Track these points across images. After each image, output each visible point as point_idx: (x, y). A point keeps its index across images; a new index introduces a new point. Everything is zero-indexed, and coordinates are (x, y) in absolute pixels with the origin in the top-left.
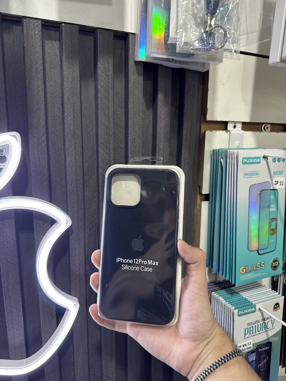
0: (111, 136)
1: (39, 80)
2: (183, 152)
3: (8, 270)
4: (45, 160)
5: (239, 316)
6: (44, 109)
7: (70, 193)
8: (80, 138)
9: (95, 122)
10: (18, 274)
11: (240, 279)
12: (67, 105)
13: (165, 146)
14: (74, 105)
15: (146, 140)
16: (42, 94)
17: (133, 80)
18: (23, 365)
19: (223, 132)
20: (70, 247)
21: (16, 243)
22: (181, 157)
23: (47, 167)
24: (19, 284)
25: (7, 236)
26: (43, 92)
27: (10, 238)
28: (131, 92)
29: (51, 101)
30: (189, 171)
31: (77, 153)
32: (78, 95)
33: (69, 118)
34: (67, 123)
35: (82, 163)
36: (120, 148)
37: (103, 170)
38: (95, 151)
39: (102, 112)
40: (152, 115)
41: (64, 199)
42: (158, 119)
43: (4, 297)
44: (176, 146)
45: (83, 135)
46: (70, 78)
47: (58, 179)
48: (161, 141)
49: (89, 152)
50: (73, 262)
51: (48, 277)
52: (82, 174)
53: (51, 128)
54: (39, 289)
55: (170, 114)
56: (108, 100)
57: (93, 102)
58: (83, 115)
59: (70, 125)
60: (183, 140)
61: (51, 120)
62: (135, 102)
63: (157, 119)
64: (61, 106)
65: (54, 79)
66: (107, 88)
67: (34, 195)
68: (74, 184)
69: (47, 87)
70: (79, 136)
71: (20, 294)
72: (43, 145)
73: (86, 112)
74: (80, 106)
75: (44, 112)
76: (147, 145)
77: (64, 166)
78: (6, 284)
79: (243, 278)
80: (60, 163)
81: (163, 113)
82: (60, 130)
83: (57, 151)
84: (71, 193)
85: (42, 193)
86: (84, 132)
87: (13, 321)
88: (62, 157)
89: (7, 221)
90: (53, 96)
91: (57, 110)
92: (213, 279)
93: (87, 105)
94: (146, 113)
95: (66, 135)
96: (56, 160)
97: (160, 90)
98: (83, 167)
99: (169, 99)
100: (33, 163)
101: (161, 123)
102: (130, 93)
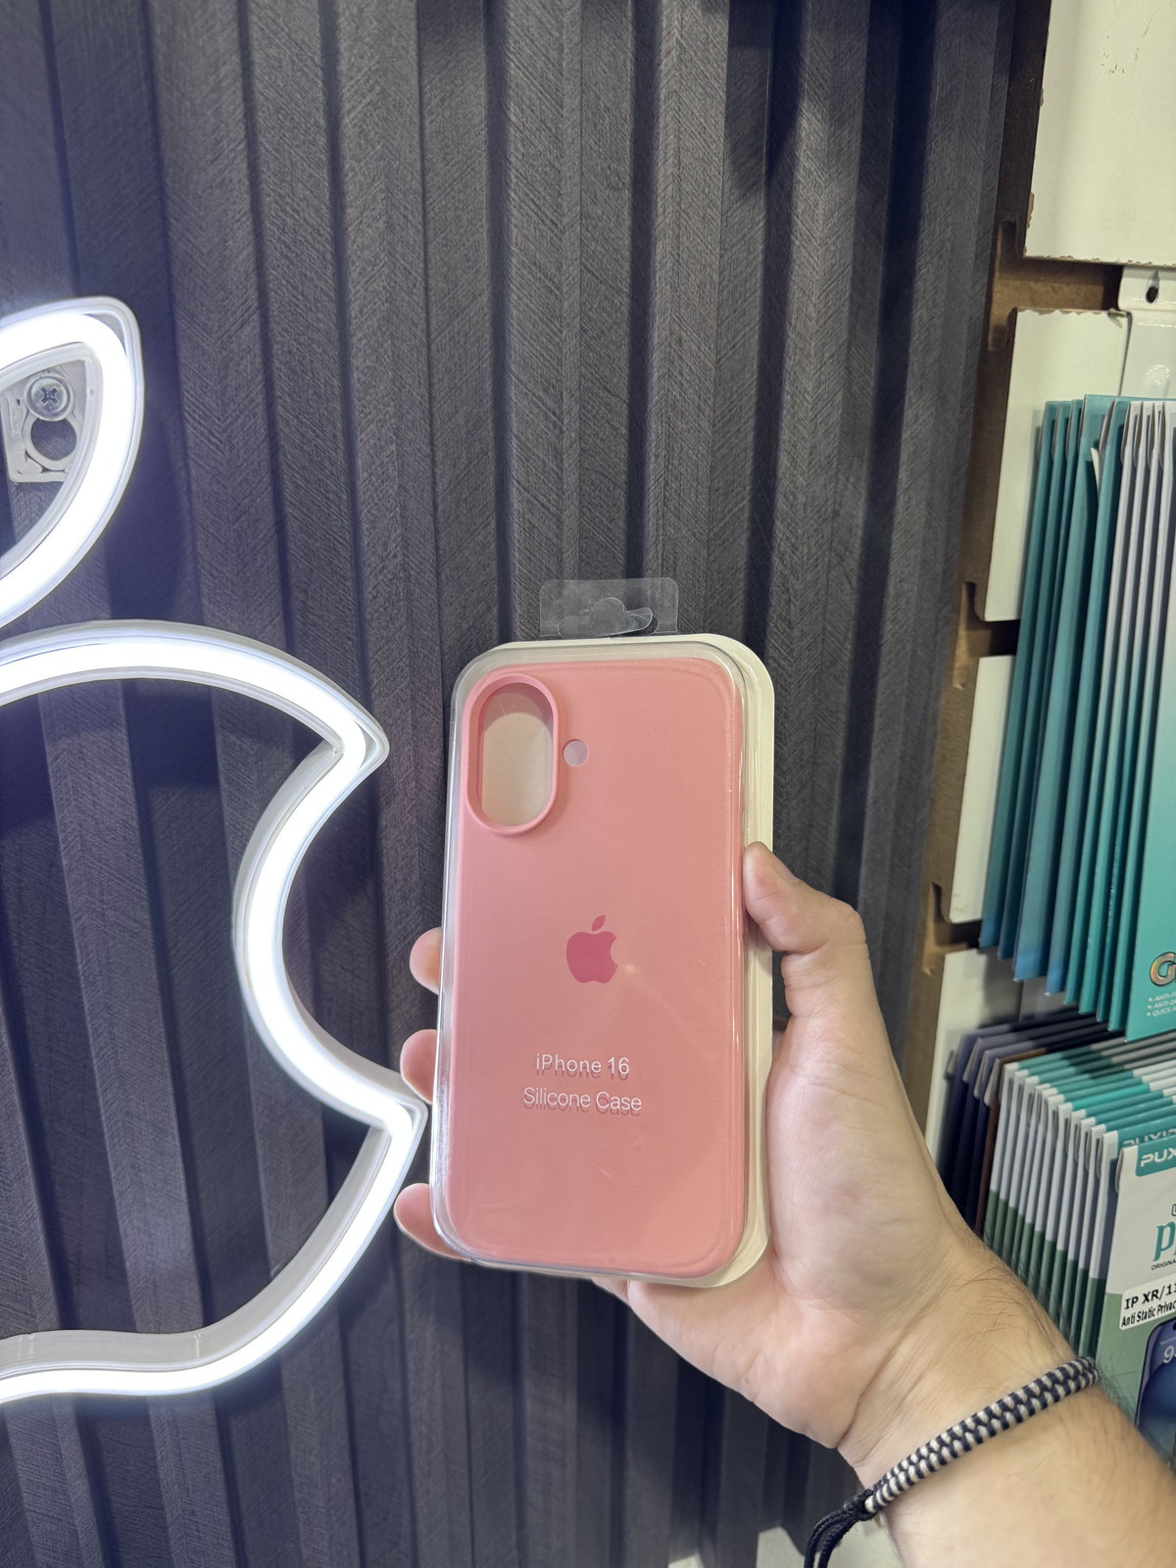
0: (568, 325)
1: (218, 27)
2: (909, 414)
3: (108, 958)
4: (258, 446)
5: (1141, 1172)
6: (247, 183)
7: (377, 611)
8: (419, 333)
9: (486, 256)
10: (155, 977)
11: (1149, 1011)
12: (356, 165)
13: (823, 378)
14: (389, 163)
15: (731, 353)
16: (232, 102)
17: (682, 36)
18: (192, 1357)
19: (1098, 316)
20: (385, 859)
21: (138, 836)
22: (900, 437)
23: (267, 480)
24: (161, 1021)
25: (94, 803)
26: (239, 94)
27: (111, 813)
28: (668, 98)
29: (275, 150)
30: (931, 507)
31: (408, 412)
32: (411, 109)
33: (370, 231)
34: (359, 257)
35: (429, 462)
36: (605, 388)
37: (528, 501)
38: (488, 403)
39: (523, 201)
40: (761, 224)
41: (350, 639)
42: (797, 243)
43: (97, 1077)
44: (872, 383)
45: (433, 322)
46: (371, 22)
47: (319, 545)
48: (808, 356)
49: (457, 412)
50: (396, 926)
51: (289, 992)
52: (430, 518)
53: (279, 288)
54: (248, 1043)
55: (853, 219)
56: (557, 140)
57: (480, 155)
58: (432, 225)
59: (370, 269)
60: (911, 350)
61: (278, 246)
62: (688, 150)
63: (789, 238)
64: (324, 174)
65: (286, 30)
66: (550, 74)
67: (213, 615)
68: (395, 568)
69: (257, 72)
70: (417, 326)
71: (167, 1065)
72: (246, 371)
73: (446, 205)
74: (418, 168)
75: (247, 197)
76: (733, 378)
77: (343, 479)
78: (101, 1021)
79: (1161, 1005)
80: (327, 464)
81: (822, 212)
82: (326, 298)
83: (311, 402)
84: (382, 610)
85: (248, 608)
86: (434, 310)
87: (141, 1178)
88: (334, 436)
89: (92, 738)
90: (287, 123)
91: (308, 193)
92: (1006, 1006)
93: (449, 171)
94: (734, 211)
95: (354, 321)
96: (305, 447)
97: (812, 93)
98: (434, 484)
99: (849, 142)
100: (201, 457)
101: (808, 261)
102: (662, 103)
